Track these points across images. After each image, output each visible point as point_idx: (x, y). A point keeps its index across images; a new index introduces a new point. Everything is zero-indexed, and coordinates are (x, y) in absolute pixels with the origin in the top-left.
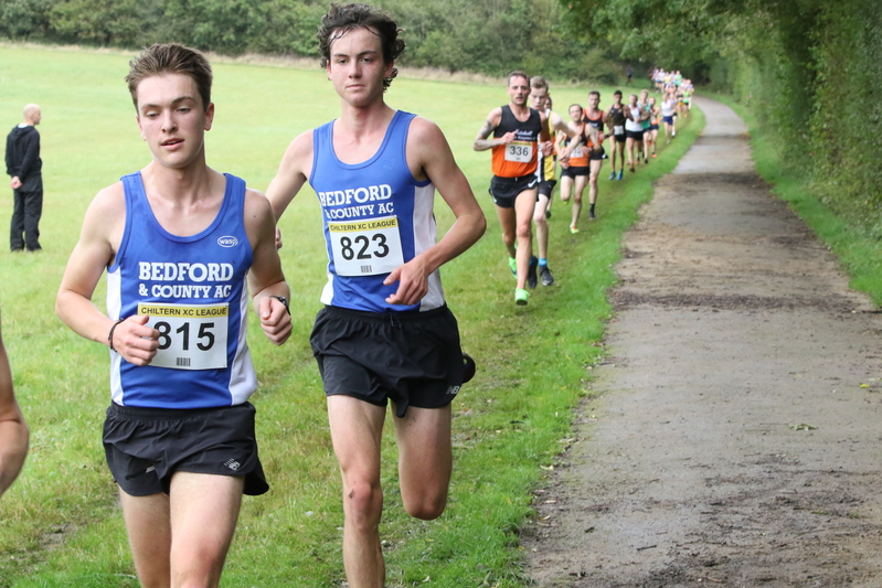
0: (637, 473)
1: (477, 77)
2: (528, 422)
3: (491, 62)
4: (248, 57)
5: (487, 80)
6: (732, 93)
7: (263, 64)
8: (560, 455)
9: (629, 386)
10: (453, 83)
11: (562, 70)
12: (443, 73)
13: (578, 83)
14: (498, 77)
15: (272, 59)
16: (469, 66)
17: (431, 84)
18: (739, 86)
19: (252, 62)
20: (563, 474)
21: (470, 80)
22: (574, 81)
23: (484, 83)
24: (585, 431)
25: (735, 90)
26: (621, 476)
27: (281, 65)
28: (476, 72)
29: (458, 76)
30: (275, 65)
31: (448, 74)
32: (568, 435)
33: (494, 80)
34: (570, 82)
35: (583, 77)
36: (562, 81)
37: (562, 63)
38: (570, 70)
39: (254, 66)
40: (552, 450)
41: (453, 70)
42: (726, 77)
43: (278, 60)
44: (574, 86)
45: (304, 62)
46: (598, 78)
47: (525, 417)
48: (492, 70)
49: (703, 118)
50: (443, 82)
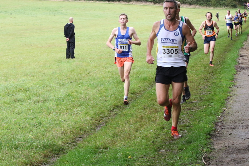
0: (244, 118)
1: (197, 6)
2: (213, 104)
3: (201, 2)
4: (132, 2)
5: (200, 7)
7: (136, 4)
8: (222, 113)
9: (241, 93)
10: (191, 8)
11: (221, 4)
12: (187, 6)
13: (226, 8)
14: (203, 6)
15: (139, 3)
16: (195, 3)
17: (184, 9)
19: (133, 4)
20: (223, 118)
21: (195, 7)
22: (225, 7)
24: (229, 106)
26: (239, 119)
27: (142, 4)
28: (197, 5)
29: (192, 6)
30: (140, 4)
32: (224, 107)
33: (202, 7)
34: (223, 7)
35: (227, 6)
36: (221, 7)
37: (221, 2)
38: (223, 4)
39: (134, 5)
40: (220, 112)
41: (190, 5)
43: (141, 3)
44: (225, 8)
45: (148, 3)
46: (231, 6)
47: (212, 102)
48: (201, 4)
50: (188, 8)
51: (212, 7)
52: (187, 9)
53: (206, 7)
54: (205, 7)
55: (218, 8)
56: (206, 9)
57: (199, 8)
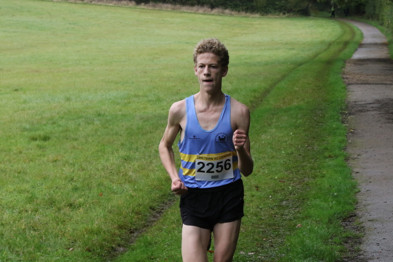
1: (227, 11)
3: (235, 2)
5: (233, 13)
6: (378, 19)
10: (213, 15)
11: (277, 7)
12: (206, 9)
13: (287, 15)
14: (239, 11)
16: (222, 5)
17: (201, 16)
18: (383, 16)
21: (223, 13)
22: (284, 14)
23: (231, 15)
25: (380, 18)
28: (226, 8)
29: (215, 11)
31: (210, 10)
33: (237, 13)
34: (281, 14)
36: (277, 14)
37: (277, 3)
38: (282, 6)
41: (212, 7)
42: (375, 10)
44: (284, 16)
45: (124, 2)
46: (298, 11)
48: (235, 7)
49: (362, 34)
50: (207, 14)
51: (257, 13)
52: (206, 17)
53: (246, 12)
54: (244, 13)
55: (270, 16)
56: (246, 17)
57: (231, 14)
